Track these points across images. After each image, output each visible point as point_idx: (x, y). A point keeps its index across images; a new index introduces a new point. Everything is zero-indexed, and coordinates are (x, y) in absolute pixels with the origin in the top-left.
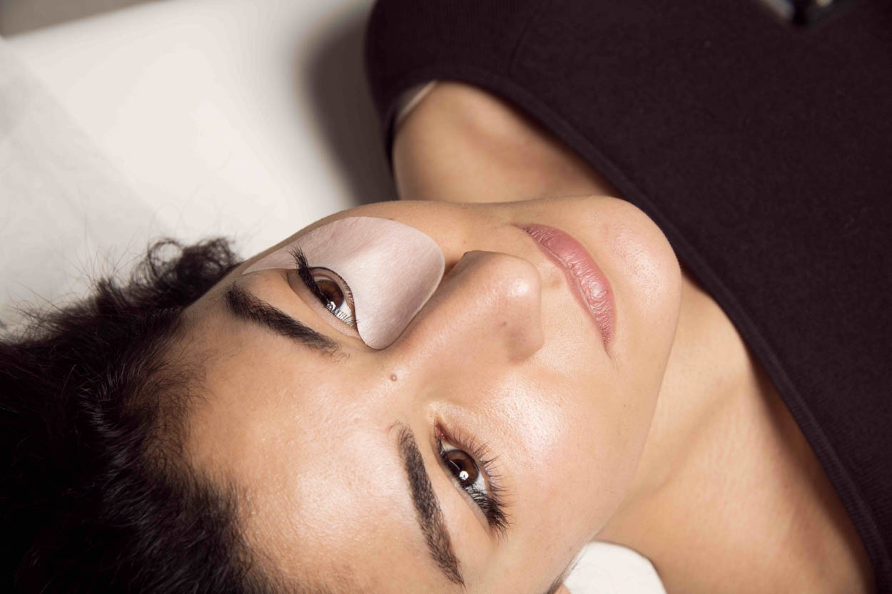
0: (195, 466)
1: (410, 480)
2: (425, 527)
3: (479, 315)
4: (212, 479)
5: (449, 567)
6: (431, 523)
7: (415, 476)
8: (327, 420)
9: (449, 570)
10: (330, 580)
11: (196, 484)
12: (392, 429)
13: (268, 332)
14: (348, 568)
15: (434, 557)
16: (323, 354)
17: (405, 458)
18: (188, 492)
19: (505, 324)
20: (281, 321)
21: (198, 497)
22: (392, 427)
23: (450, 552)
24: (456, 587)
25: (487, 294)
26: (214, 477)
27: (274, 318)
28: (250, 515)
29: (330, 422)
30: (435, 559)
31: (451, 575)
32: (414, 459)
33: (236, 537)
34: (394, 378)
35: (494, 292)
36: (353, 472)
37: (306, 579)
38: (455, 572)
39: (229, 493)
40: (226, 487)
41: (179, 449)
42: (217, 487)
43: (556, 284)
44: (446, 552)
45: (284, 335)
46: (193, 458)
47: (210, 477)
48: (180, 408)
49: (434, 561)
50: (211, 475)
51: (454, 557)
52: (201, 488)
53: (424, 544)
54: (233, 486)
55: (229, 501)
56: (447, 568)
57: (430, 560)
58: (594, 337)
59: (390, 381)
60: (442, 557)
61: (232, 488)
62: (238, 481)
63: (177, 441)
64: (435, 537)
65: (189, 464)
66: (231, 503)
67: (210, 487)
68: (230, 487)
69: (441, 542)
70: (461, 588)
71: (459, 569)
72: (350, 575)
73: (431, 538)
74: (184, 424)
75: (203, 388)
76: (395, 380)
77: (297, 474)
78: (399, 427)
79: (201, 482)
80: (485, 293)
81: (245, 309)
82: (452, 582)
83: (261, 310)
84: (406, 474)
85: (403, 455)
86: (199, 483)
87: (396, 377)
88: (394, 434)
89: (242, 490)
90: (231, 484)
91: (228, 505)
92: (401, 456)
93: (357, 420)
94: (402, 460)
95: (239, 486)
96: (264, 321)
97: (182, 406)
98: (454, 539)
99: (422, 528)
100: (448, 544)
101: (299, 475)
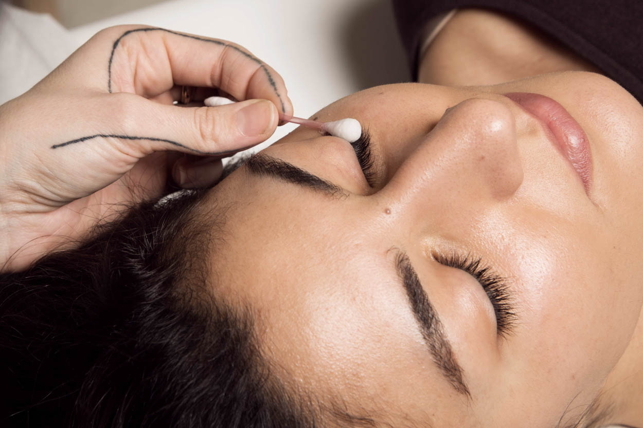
0: (217, 296)
1: (409, 295)
2: (427, 338)
3: (458, 151)
4: (230, 305)
5: (454, 375)
6: (432, 333)
7: (413, 291)
8: (331, 247)
9: (454, 379)
10: (341, 387)
11: (218, 312)
12: (389, 252)
13: (280, 181)
14: (356, 375)
15: (439, 366)
16: (326, 195)
17: (402, 276)
18: (211, 318)
19: (483, 158)
20: (291, 172)
21: (219, 321)
22: (389, 250)
23: (453, 361)
24: (462, 397)
25: (464, 131)
26: (232, 304)
27: (285, 170)
28: (265, 332)
29: (333, 247)
30: (439, 367)
31: (456, 384)
32: (411, 276)
33: (253, 352)
34: (388, 212)
35: (470, 129)
36: (356, 289)
37: (319, 387)
38: (460, 382)
39: (246, 315)
40: (243, 310)
41: (203, 284)
42: (235, 310)
43: (533, 132)
44: (449, 360)
45: (293, 182)
46: (215, 290)
47: (229, 304)
48: (203, 250)
49: (438, 369)
50: (230, 302)
51: (458, 366)
52: (221, 313)
53: (428, 353)
54: (249, 308)
55: (246, 321)
56: (451, 377)
57: (435, 369)
58: (574, 181)
59: (385, 215)
60: (446, 364)
61: (248, 310)
62: (253, 304)
63: (201, 277)
64: (437, 346)
65: (211, 296)
66: (248, 323)
67: (230, 310)
68: (246, 310)
69: (444, 351)
70: (468, 399)
71: (464, 380)
72: (359, 382)
73: (434, 346)
74: (206, 263)
75: (222, 231)
76: (390, 213)
77: (305, 293)
78: (395, 251)
79: (221, 308)
80: (462, 131)
81: (261, 167)
82: (459, 393)
83: (275, 166)
84: (404, 290)
85: (401, 274)
86: (220, 309)
87: (390, 211)
88: (391, 257)
89: (256, 311)
90: (247, 307)
91: (246, 326)
92: (399, 275)
93: (357, 245)
94: (400, 278)
95: (254, 308)
96: (277, 174)
97: (205, 249)
98: (455, 348)
99: (425, 338)
100: (450, 353)
101: (308, 294)
